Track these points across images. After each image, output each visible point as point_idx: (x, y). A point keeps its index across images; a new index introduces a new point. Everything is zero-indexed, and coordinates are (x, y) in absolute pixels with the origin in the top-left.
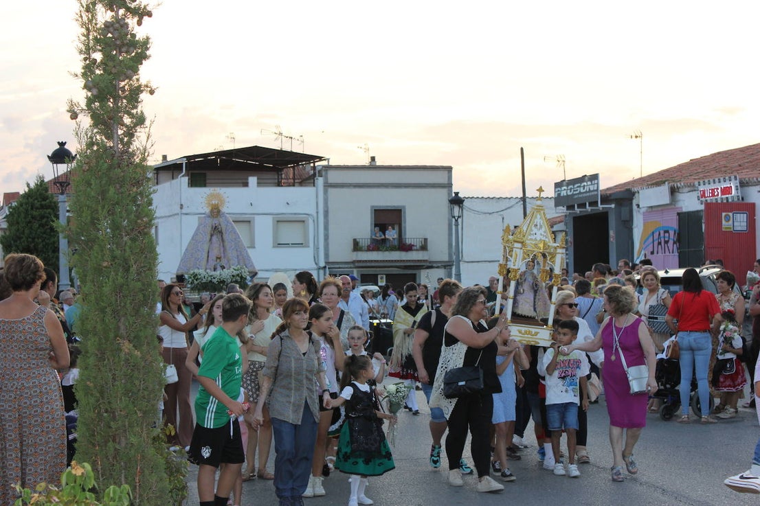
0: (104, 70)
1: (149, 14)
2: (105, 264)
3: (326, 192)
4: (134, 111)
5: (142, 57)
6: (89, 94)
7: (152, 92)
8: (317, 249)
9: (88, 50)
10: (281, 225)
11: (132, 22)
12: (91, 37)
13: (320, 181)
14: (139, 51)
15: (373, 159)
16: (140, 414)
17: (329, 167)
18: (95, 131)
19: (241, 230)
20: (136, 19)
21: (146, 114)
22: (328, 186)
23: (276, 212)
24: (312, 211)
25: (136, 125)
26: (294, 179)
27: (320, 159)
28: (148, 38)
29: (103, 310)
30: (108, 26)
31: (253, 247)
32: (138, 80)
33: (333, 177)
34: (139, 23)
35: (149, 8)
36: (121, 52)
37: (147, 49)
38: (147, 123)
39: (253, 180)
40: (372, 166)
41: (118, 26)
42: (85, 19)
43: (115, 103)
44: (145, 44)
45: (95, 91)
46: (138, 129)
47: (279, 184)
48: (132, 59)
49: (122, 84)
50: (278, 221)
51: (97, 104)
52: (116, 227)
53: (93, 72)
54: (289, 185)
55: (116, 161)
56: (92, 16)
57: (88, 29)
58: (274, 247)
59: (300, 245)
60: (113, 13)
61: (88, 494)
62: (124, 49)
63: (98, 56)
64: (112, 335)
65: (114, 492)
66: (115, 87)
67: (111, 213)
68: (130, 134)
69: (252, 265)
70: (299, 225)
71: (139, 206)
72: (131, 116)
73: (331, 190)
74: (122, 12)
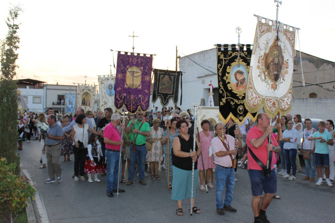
0: (6, 61)
1: (19, 48)
2: (5, 109)
3: (46, 91)
4: (13, 71)
5: (16, 58)
6: (2, 67)
7: (18, 67)
8: (43, 104)
9: (2, 55)
10: (35, 98)
11: (14, 49)
12: (3, 52)
13: (45, 88)
14: (16, 57)
15: (57, 83)
16: (12, 145)
17: (47, 85)
18: (3, 75)
19: (25, 99)
20: (15, 49)
21: (16, 73)
22: (47, 89)
23: (33, 95)
24: (43, 95)
25: (14, 75)
26: (38, 87)
27: (45, 82)
28: (18, 54)
29: (4, 120)
30: (8, 50)
31: (27, 103)
32: (15, 64)
33: (48, 87)
34: (16, 50)
35: (19, 46)
36: (11, 57)
37: (17, 56)
38: (17, 74)
39: (28, 87)
40: (57, 85)
41: (10, 50)
42: (2, 48)
43: (9, 69)
44: (17, 55)
45: (4, 66)
46: (14, 76)
47: (34, 88)
48: (14, 59)
49: (10, 65)
50: (34, 97)
51: (4, 69)
52: (8, 100)
53: (3, 61)
54: (37, 88)
55: (8, 83)
56: (4, 47)
57: (2, 50)
58: (33, 103)
59: (39, 103)
60: (9, 47)
61: (5, 165)
62: (12, 56)
63: (5, 57)
64: (6, 126)
65: (12, 165)
66: (9, 65)
67: (7, 96)
68: (12, 77)
69: (28, 108)
70: (40, 98)
71: (13, 95)
72: (13, 73)
73: (48, 90)
74: (12, 47)
